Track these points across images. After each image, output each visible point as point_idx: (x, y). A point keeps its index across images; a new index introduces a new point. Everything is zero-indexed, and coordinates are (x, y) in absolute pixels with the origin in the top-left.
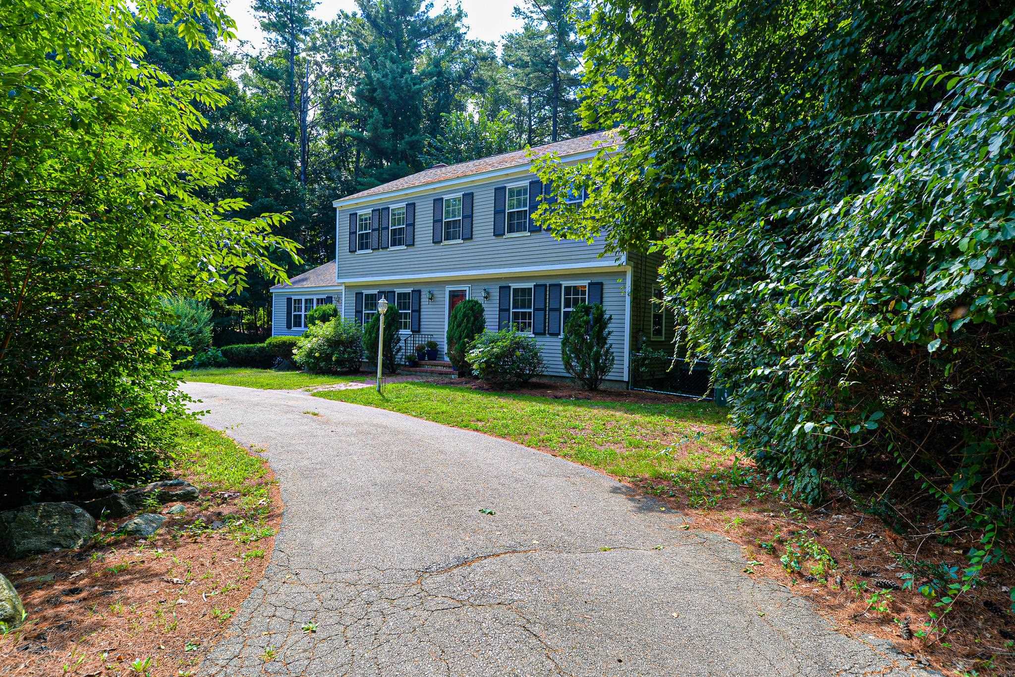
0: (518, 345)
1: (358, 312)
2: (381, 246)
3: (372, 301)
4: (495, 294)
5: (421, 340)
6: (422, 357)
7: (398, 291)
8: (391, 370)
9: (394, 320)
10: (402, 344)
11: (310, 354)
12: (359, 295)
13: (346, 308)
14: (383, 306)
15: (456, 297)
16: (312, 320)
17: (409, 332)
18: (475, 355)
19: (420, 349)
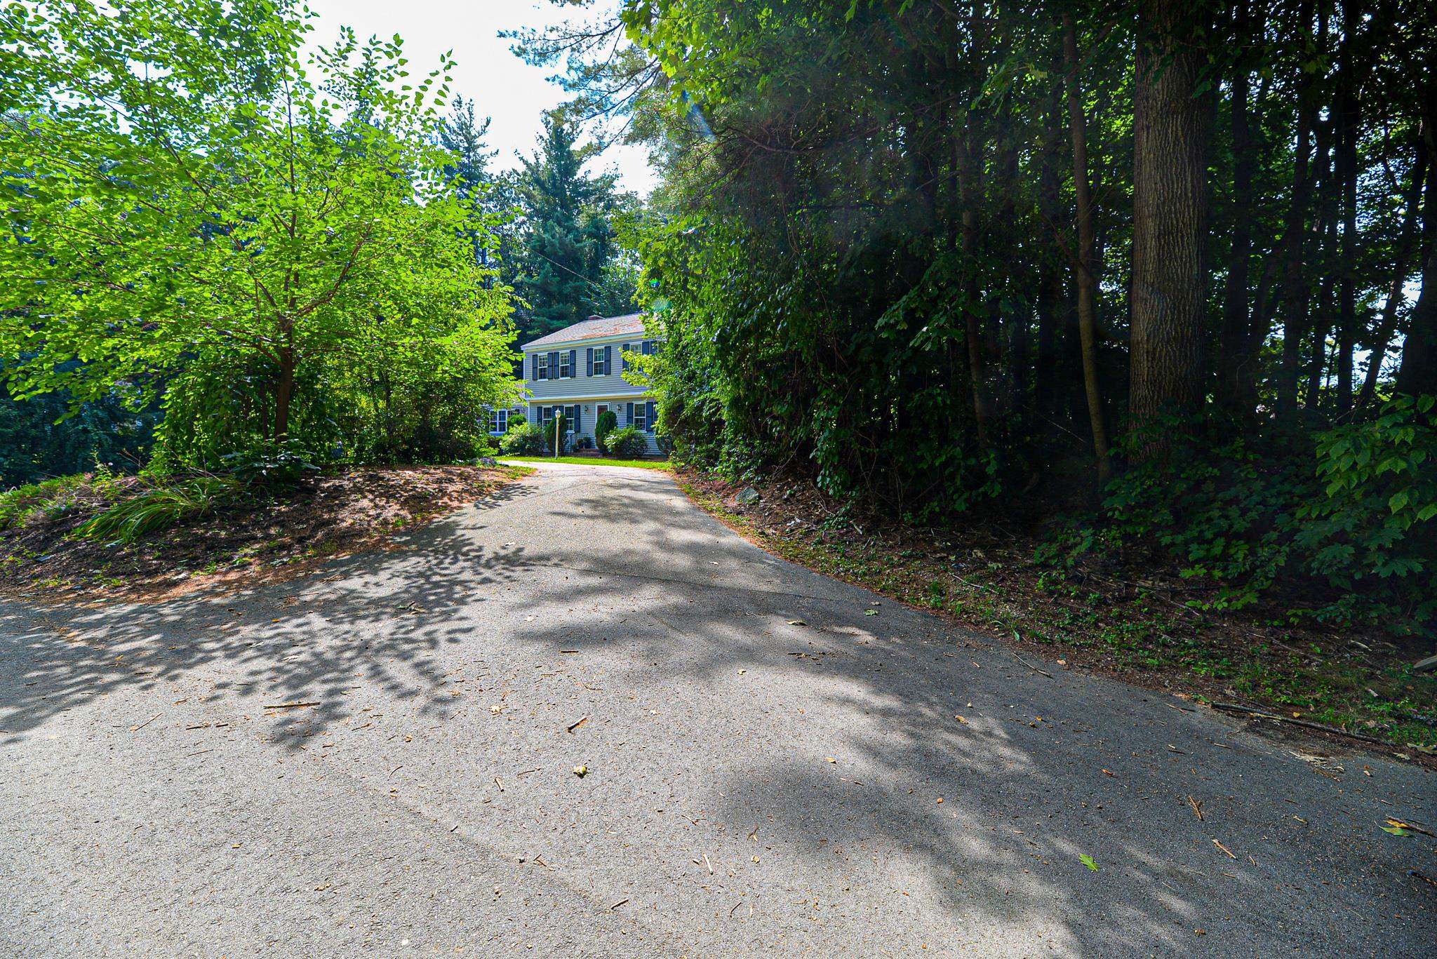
0: (633, 436)
1: (539, 420)
2: (554, 377)
3: (550, 412)
4: (625, 408)
5: (580, 436)
6: (581, 446)
7: (565, 406)
8: (563, 453)
9: (564, 424)
10: (569, 438)
11: (512, 444)
12: (540, 409)
13: (530, 414)
14: (558, 414)
15: (601, 409)
16: (510, 424)
17: (573, 432)
18: (610, 441)
19: (580, 442)
